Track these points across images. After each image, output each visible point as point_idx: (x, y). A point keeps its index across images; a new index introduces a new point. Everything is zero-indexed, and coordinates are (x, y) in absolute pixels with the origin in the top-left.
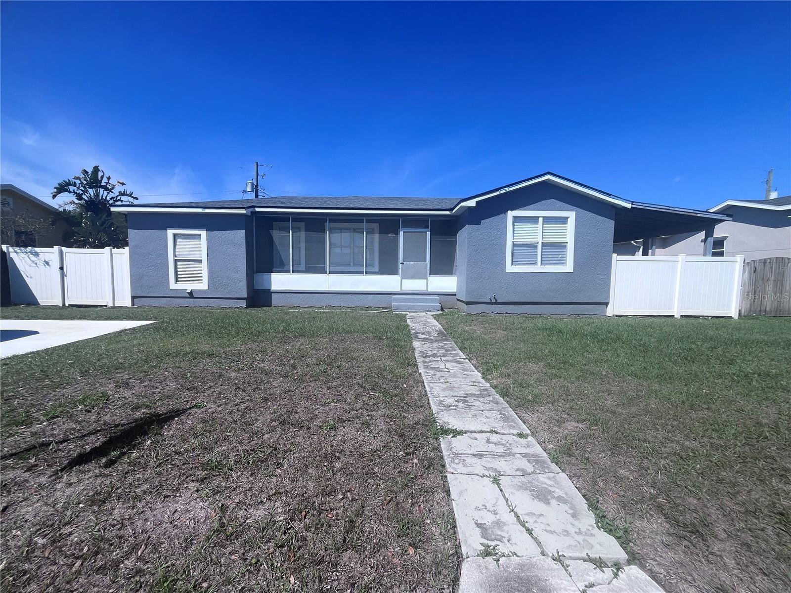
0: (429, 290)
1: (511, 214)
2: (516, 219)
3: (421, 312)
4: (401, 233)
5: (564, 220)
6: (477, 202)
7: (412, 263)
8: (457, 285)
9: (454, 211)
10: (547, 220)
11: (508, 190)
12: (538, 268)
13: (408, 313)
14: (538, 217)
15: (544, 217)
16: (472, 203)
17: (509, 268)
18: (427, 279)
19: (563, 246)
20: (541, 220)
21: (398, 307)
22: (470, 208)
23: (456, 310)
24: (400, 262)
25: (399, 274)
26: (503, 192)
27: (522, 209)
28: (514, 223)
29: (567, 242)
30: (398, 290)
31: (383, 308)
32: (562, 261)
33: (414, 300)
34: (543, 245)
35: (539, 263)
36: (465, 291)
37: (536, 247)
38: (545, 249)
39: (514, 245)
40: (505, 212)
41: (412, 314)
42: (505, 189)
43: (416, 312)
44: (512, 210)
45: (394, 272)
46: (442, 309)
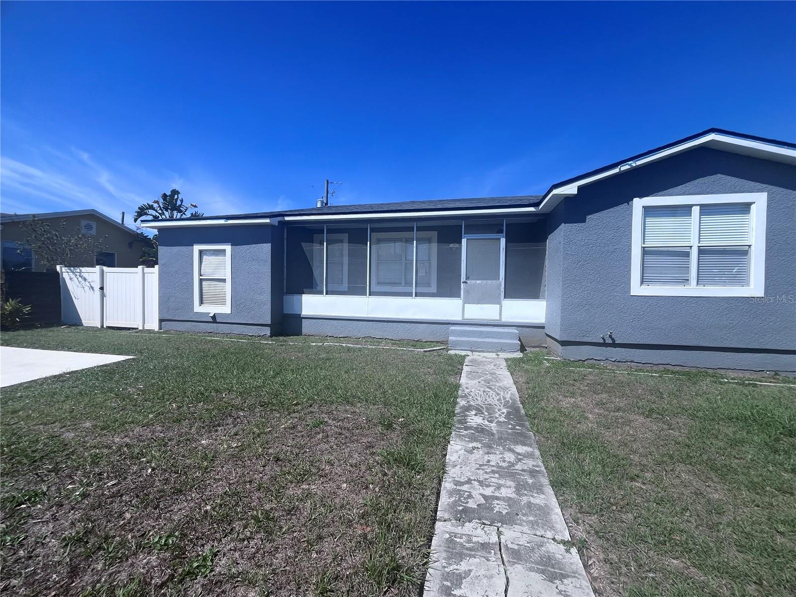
0: (503, 320)
1: (638, 204)
2: (649, 211)
3: (490, 352)
4: (464, 241)
5: (745, 208)
6: (580, 188)
7: (478, 282)
8: (546, 314)
9: (541, 207)
10: (706, 209)
11: (634, 165)
12: (692, 290)
13: (469, 353)
14: (691, 206)
15: (702, 206)
16: (571, 189)
17: (637, 289)
18: (500, 303)
19: (742, 252)
20: (696, 210)
21: (456, 345)
22: (568, 198)
23: (545, 350)
24: (462, 281)
25: (460, 297)
26: (625, 167)
27: (662, 193)
28: (645, 217)
29: (750, 246)
30: (458, 318)
31: (438, 342)
32: (741, 278)
33: (481, 334)
34: (702, 251)
35: (693, 281)
36: (559, 324)
37: (687, 255)
38: (706, 258)
39: (645, 252)
40: (629, 200)
41: (476, 356)
42: (630, 163)
43: (483, 351)
44: (641, 196)
45: (453, 292)
46: (523, 349)
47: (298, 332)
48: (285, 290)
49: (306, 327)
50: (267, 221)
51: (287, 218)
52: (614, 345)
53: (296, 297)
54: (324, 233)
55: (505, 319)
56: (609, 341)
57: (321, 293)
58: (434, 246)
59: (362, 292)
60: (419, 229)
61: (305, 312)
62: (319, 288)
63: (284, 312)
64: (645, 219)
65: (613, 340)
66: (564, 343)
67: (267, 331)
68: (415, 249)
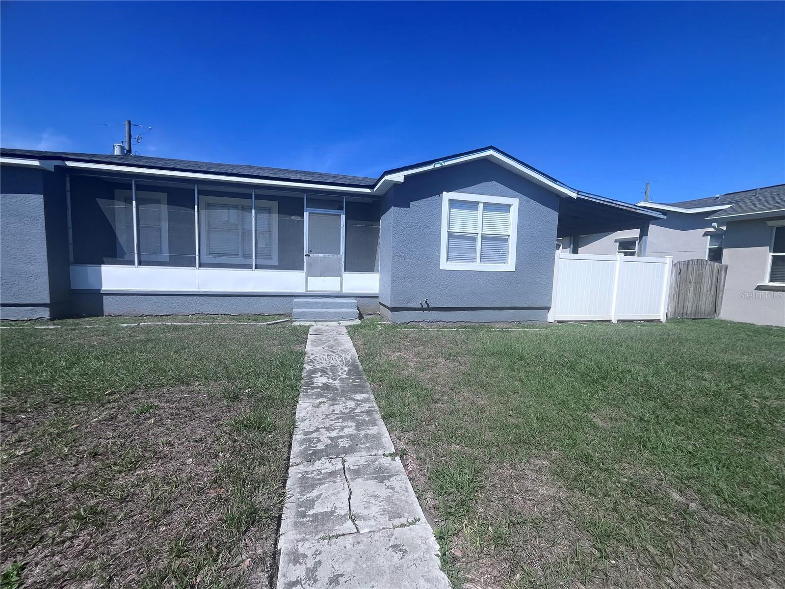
0: (344, 291)
1: (447, 196)
2: (453, 203)
3: (332, 321)
4: (306, 214)
5: (506, 208)
6: (406, 178)
7: (321, 255)
8: (380, 285)
9: (375, 189)
10: (488, 206)
11: (444, 164)
12: (477, 266)
13: (313, 323)
14: (478, 203)
15: (484, 203)
16: (399, 177)
17: (445, 265)
18: (340, 276)
19: (504, 240)
20: (481, 206)
21: (301, 316)
22: (396, 185)
23: (378, 317)
24: (305, 254)
25: (303, 270)
26: (438, 166)
27: (461, 190)
28: (450, 208)
29: (509, 235)
30: (301, 290)
31: (281, 315)
32: (503, 259)
33: (324, 305)
34: (484, 238)
35: (478, 259)
36: (389, 293)
37: (475, 239)
38: (487, 242)
39: (450, 236)
40: (440, 193)
41: (319, 325)
42: (441, 162)
43: (326, 321)
44: (448, 191)
45: (296, 265)
46: (361, 317)
47: (98, 312)
48: (72, 259)
49: (109, 306)
50: (36, 163)
51: (69, 164)
52: (429, 309)
53: (91, 268)
54: (132, 189)
55: (346, 290)
56: (425, 306)
57: (132, 263)
58: (275, 217)
59: (190, 263)
60: (258, 197)
61: (106, 287)
62: (126, 258)
63: (72, 288)
64: (450, 210)
65: (428, 305)
66: (393, 310)
67: (46, 313)
68: (253, 218)
